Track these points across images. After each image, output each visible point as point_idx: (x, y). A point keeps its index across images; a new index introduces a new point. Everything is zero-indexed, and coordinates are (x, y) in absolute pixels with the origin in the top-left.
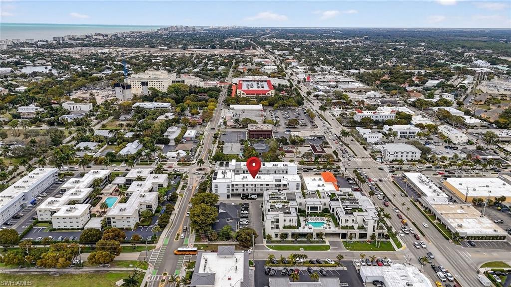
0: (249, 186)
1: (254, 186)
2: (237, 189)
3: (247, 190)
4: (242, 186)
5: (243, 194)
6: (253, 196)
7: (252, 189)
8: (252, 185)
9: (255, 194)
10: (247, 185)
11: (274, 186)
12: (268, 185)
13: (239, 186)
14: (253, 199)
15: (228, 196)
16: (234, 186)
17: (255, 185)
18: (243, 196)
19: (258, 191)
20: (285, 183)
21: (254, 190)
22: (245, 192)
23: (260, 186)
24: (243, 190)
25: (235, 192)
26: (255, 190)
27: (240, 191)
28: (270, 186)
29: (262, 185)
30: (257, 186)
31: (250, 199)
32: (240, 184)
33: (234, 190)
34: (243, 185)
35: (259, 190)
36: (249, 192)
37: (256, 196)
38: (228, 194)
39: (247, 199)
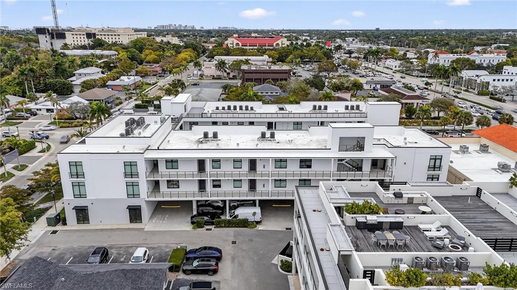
0: (227, 168)
1: (246, 167)
2: (173, 184)
3: (217, 185)
4: (195, 168)
5: (200, 204)
6: (243, 213)
7: (237, 182)
8: (237, 162)
9: (253, 203)
10: (216, 162)
11: (333, 168)
12: (306, 163)
13: (182, 168)
14: (245, 223)
15: (135, 214)
16: (162, 167)
17: (253, 163)
18: (199, 214)
19: (267, 191)
20: (381, 153)
21: (245, 187)
22: (212, 195)
23: (271, 167)
24: (202, 184)
25: (166, 194)
26: (253, 184)
27: (188, 191)
28: (315, 167)
29: (281, 163)
30: (259, 168)
31: (229, 224)
32: (188, 160)
33: (163, 187)
34: (201, 163)
35: (270, 187)
36: (227, 192)
37: (258, 210)
38: (134, 202)
39: (219, 225)
